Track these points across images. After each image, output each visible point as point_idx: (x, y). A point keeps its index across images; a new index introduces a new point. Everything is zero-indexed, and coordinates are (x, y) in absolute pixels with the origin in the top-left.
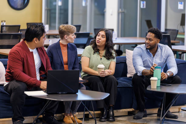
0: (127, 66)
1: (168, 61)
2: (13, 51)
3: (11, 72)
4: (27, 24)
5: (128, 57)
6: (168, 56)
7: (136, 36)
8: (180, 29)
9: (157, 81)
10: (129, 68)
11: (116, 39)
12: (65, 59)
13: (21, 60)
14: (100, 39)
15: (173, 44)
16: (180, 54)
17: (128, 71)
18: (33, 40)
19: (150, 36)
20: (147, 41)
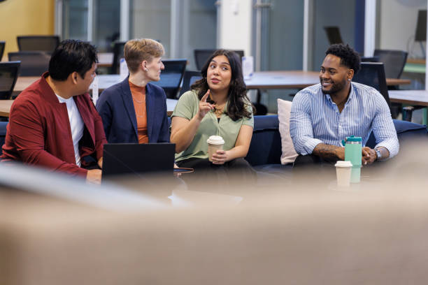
0: (280, 139)
1: (376, 125)
2: (20, 103)
3: (18, 150)
4: (19, 39)
5: (282, 117)
6: (376, 114)
7: (299, 68)
8: (414, 50)
9: (351, 169)
10: (286, 142)
11: (251, 75)
12: (141, 119)
13: (39, 122)
14: (218, 75)
15: (394, 88)
16: (408, 111)
17: (283, 150)
18: (69, 77)
19: (330, 62)
20: (325, 75)
